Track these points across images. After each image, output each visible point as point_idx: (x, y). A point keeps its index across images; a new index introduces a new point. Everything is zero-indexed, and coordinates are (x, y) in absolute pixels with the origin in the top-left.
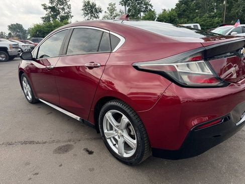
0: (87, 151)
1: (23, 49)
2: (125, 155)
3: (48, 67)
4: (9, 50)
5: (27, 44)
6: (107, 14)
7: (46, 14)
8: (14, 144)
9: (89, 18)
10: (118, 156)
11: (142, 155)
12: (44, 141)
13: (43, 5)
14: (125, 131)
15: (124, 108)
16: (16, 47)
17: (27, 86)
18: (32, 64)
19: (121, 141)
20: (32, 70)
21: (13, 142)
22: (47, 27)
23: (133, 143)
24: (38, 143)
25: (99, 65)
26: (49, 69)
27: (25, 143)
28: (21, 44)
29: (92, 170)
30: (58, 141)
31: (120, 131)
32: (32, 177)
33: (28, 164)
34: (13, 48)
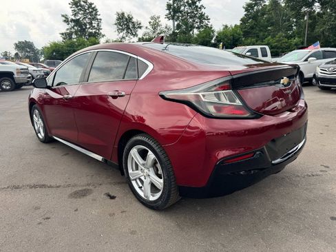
0: (109, 195)
1: (35, 74)
2: (152, 198)
3: (66, 96)
4: (16, 76)
5: (39, 69)
6: (148, 31)
7: (68, 29)
8: (21, 188)
9: (124, 35)
10: (144, 199)
11: (169, 196)
12: (58, 185)
13: (63, 16)
14: (151, 169)
15: (150, 142)
16: (25, 72)
17: (38, 121)
18: (47, 94)
19: (147, 182)
20: (46, 102)
21: (21, 185)
22: (68, 46)
23: (159, 183)
24: (51, 187)
25: (123, 93)
26: (66, 99)
27: (35, 186)
28: (32, 68)
29: (112, 215)
30: (75, 185)
31: (146, 171)
32: (43, 221)
33: (37, 208)
34: (22, 73)
